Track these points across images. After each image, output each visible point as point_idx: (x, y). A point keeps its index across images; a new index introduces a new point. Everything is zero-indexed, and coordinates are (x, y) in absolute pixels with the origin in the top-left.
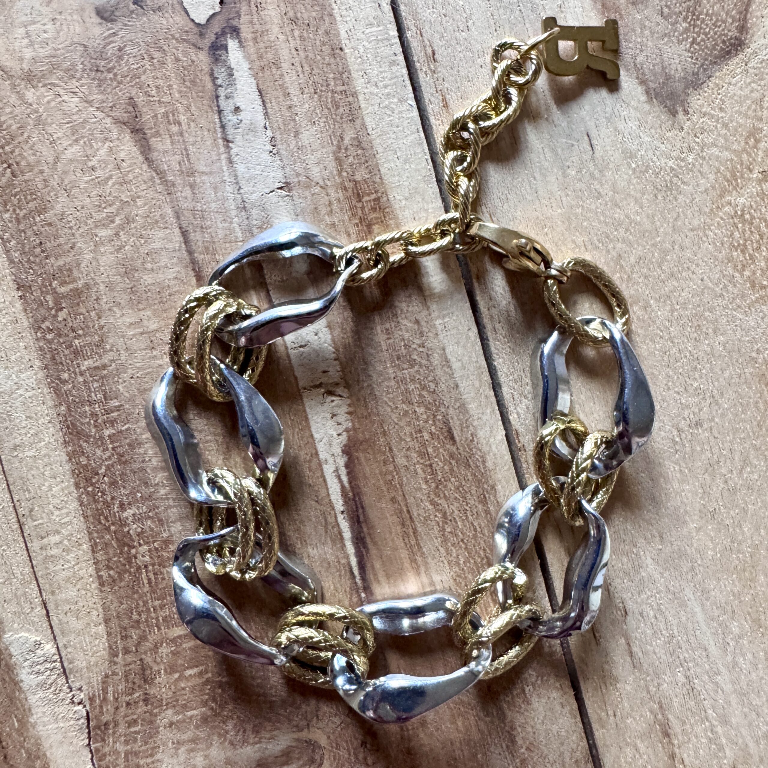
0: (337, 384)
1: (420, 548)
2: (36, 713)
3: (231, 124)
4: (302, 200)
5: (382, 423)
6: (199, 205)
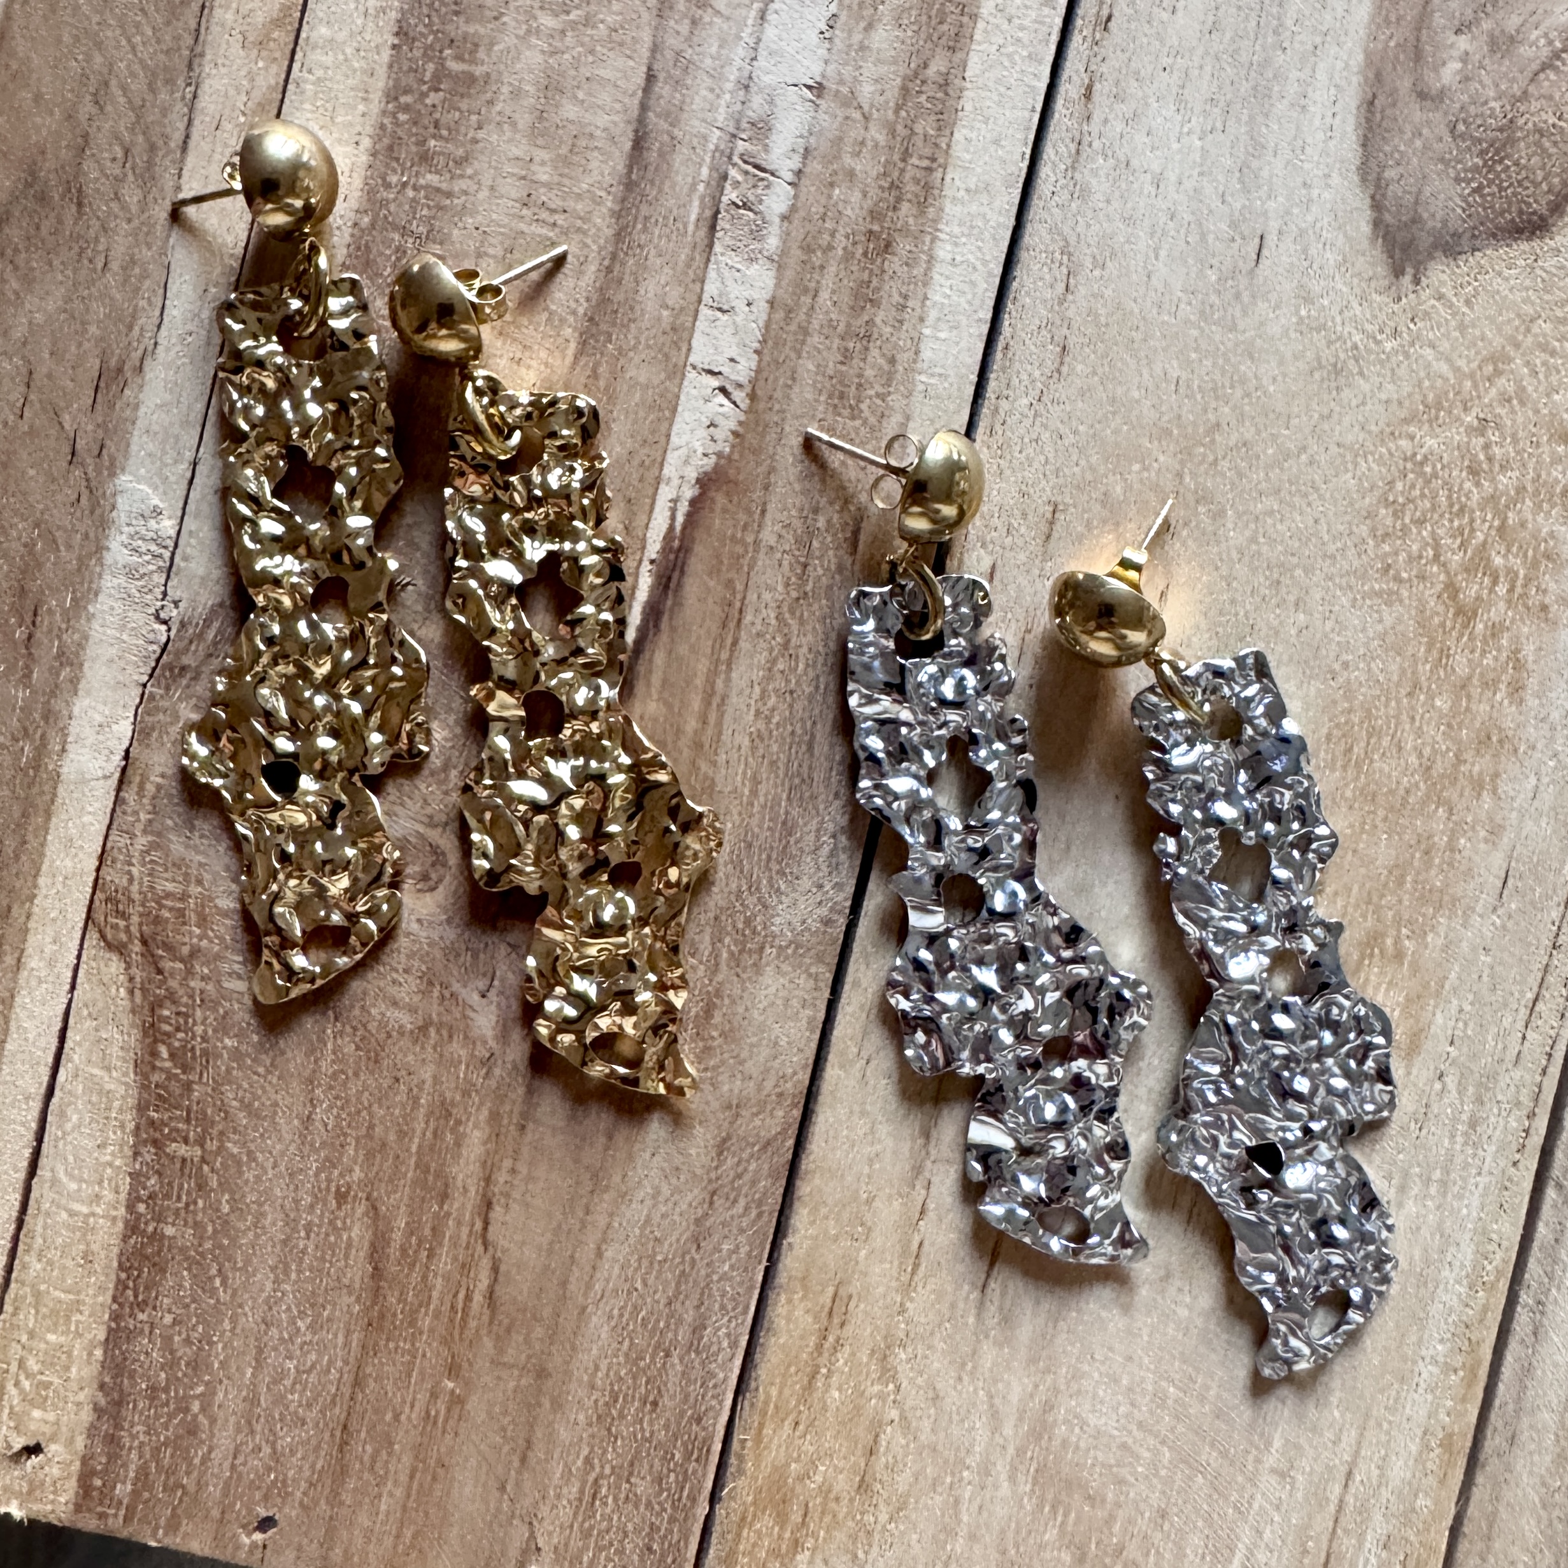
0: (740, 386)
1: (729, 669)
2: (102, 603)
4: (828, 118)
5: (772, 470)
6: (690, 51)
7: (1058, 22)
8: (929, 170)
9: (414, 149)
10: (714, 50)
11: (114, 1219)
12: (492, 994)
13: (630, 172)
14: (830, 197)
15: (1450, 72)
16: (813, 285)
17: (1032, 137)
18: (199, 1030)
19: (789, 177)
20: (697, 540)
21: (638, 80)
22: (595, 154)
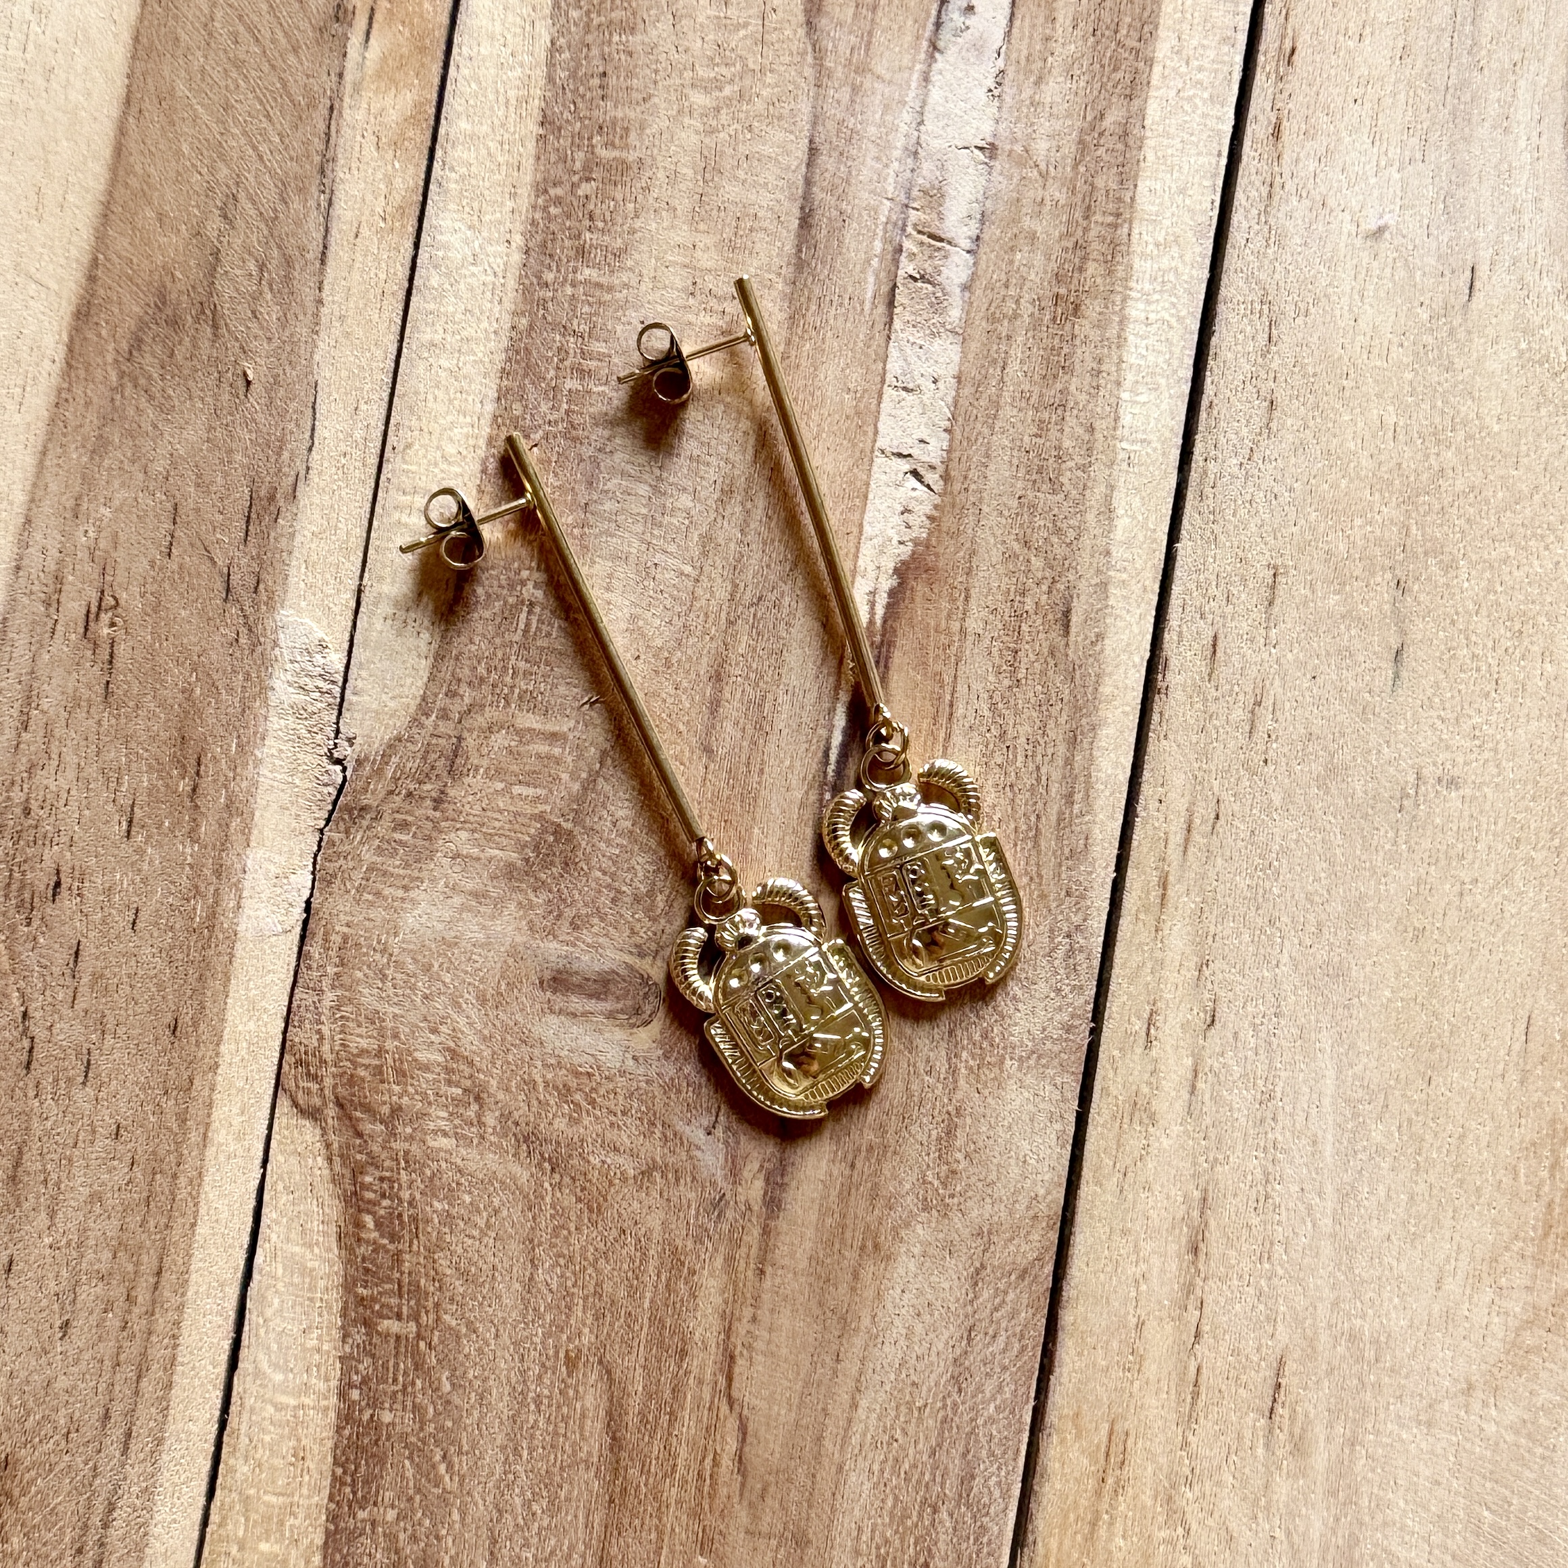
0: (932, 468)
2: (270, 747)
4: (1003, 179)
5: (973, 553)
6: (852, 120)
7: (1239, 59)
8: (1115, 226)
9: (567, 243)
10: (878, 116)
11: (326, 1409)
12: (719, 1132)
13: (800, 251)
14: (1011, 262)
16: (1001, 356)
17: (1220, 182)
18: (405, 1195)
19: (967, 244)
20: (900, 632)
21: (800, 154)
22: (761, 235)
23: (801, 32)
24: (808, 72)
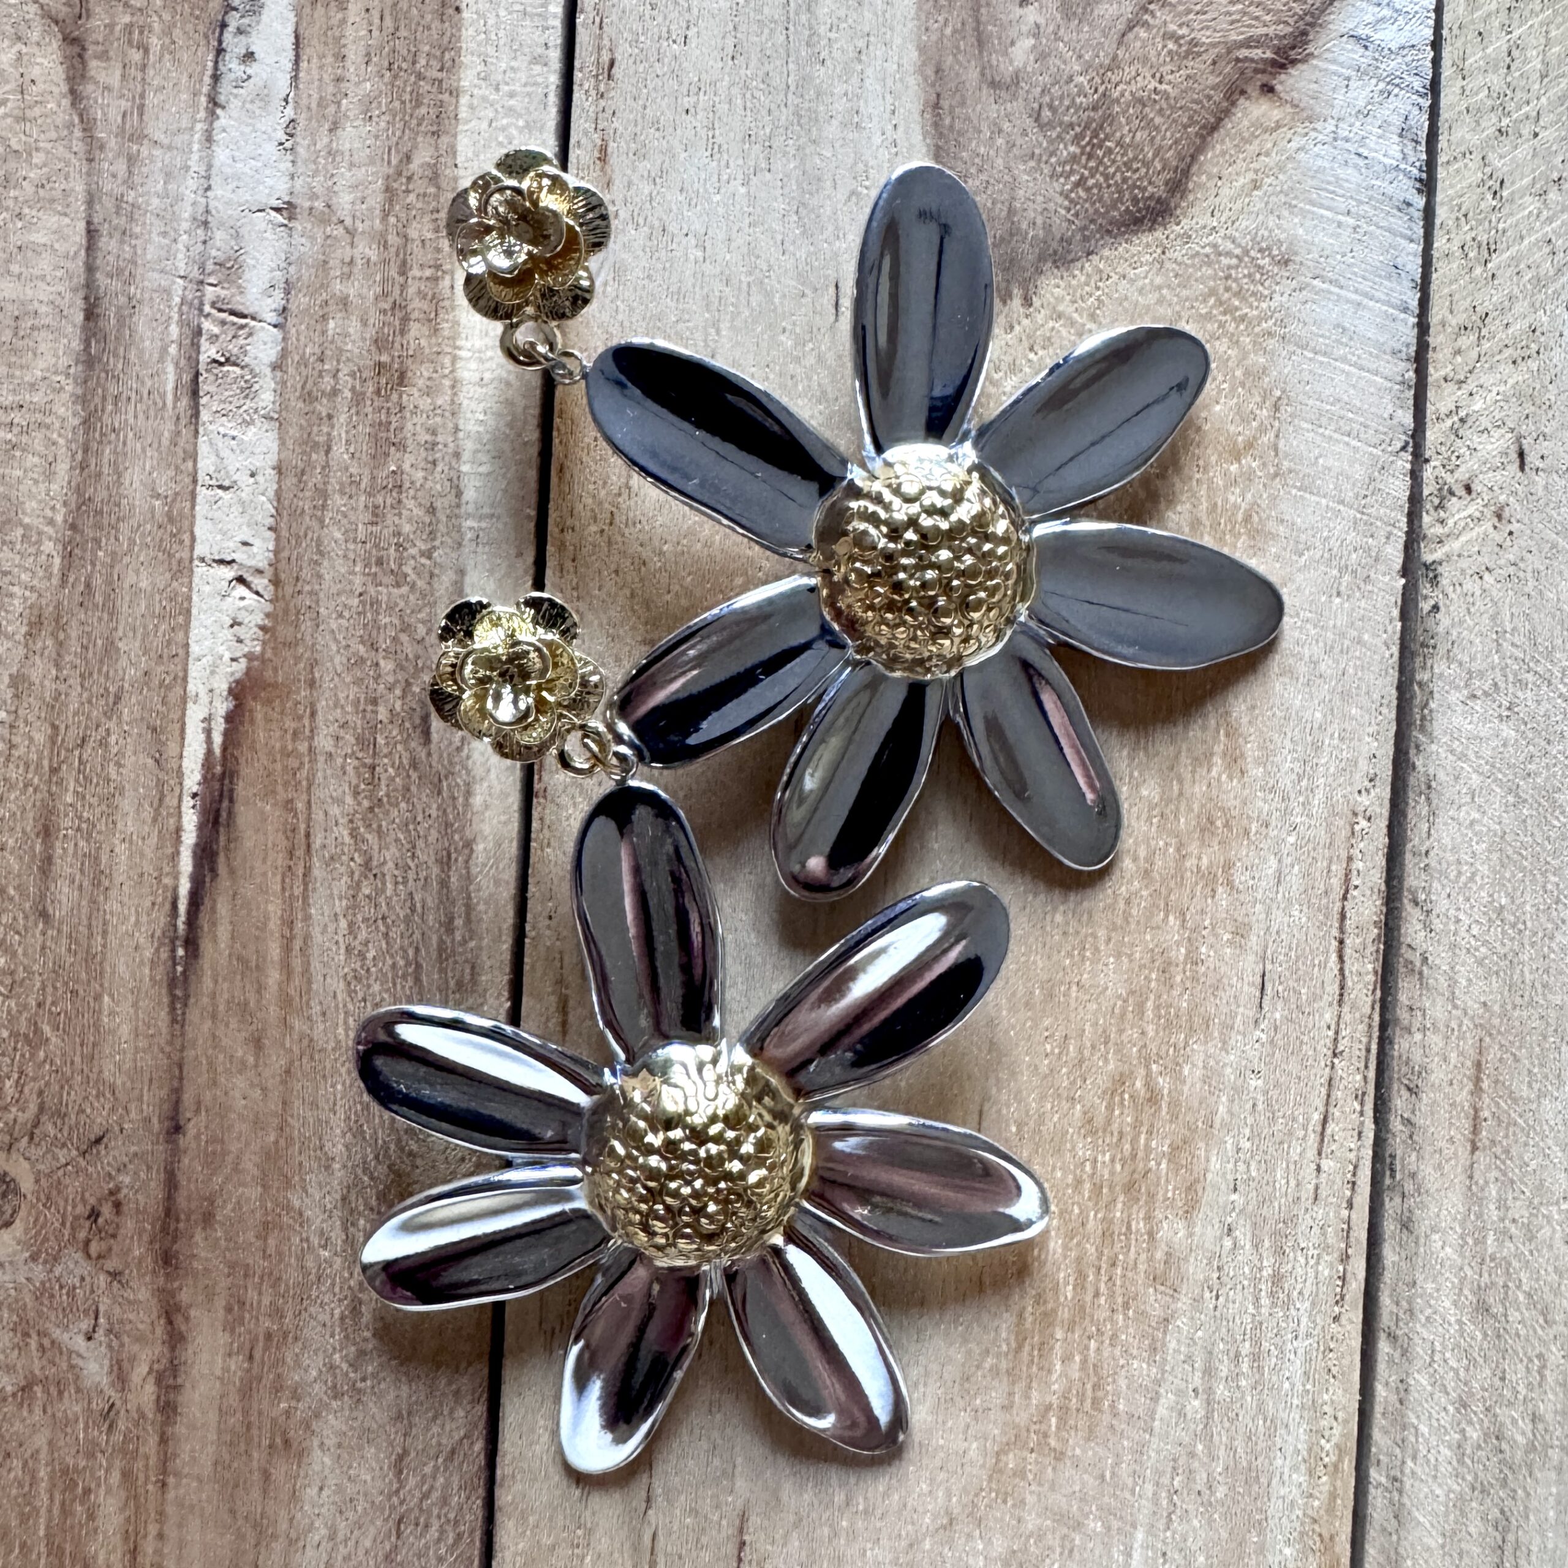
0: (260, 572)
1: (306, 904)
3: (232, 76)
4: (306, 241)
5: (313, 664)
6: (132, 193)
7: (554, 80)
10: (160, 186)
12: (100, 1335)
13: (89, 346)
14: (324, 333)
15: (1021, 53)
16: (322, 439)
19: (272, 317)
20: (242, 761)
21: (78, 239)
22: (43, 334)
23: (66, 102)
24: (78, 146)
